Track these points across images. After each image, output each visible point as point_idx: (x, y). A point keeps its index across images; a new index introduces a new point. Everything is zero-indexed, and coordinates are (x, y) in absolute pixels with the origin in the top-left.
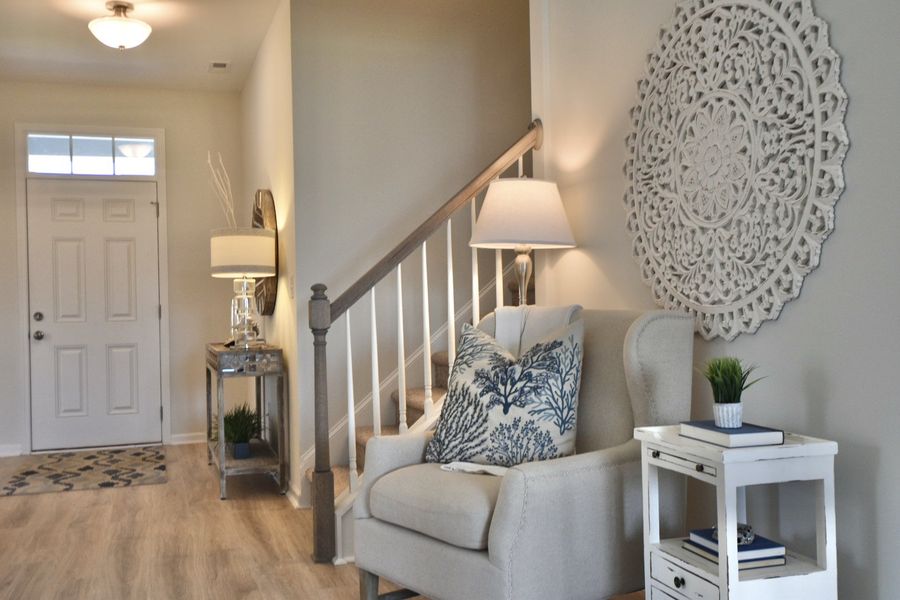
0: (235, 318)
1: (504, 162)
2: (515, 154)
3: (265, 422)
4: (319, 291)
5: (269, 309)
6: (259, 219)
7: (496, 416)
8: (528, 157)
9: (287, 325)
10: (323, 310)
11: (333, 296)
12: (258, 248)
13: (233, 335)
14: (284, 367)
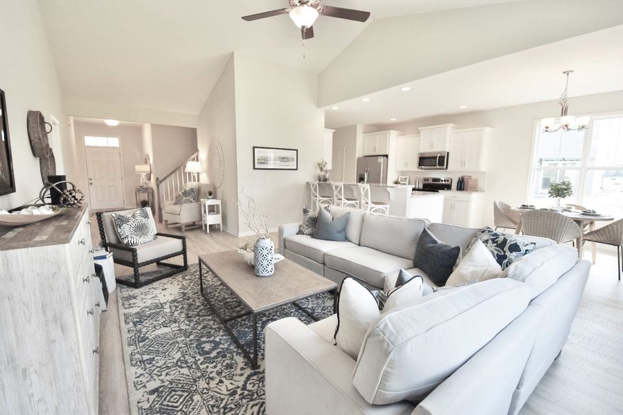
0: (142, 181)
1: (192, 157)
2: (195, 156)
3: (150, 202)
4: (157, 179)
5: (149, 179)
6: (146, 161)
7: (184, 198)
8: (197, 157)
9: (152, 184)
10: (158, 182)
11: (160, 180)
12: (146, 168)
13: (141, 185)
14: (153, 191)
